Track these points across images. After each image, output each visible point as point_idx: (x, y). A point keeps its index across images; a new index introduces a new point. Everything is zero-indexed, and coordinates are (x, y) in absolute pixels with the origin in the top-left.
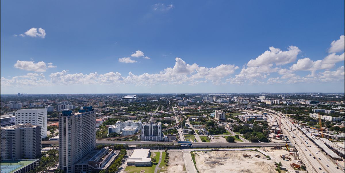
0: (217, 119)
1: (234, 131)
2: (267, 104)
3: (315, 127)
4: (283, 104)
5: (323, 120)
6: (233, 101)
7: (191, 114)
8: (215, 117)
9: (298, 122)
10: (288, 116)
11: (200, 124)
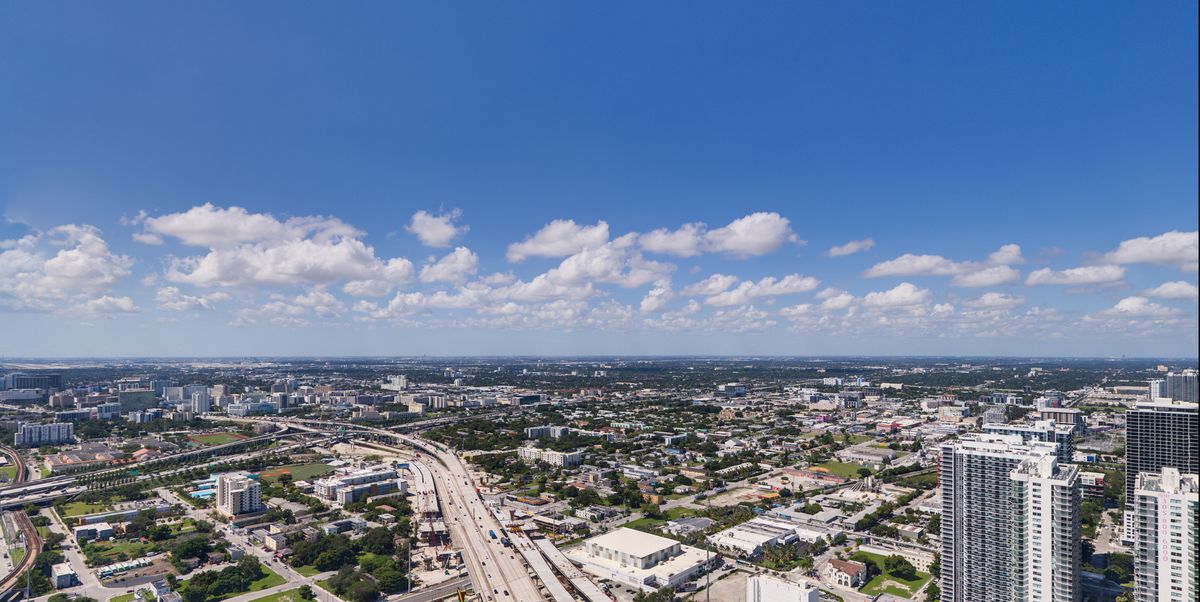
0: (226, 510)
1: (295, 565)
2: (410, 411)
3: (529, 495)
4: (454, 410)
5: (546, 467)
6: (296, 405)
7: (88, 499)
8: (218, 502)
9: (490, 480)
10: (467, 458)
11: (142, 554)
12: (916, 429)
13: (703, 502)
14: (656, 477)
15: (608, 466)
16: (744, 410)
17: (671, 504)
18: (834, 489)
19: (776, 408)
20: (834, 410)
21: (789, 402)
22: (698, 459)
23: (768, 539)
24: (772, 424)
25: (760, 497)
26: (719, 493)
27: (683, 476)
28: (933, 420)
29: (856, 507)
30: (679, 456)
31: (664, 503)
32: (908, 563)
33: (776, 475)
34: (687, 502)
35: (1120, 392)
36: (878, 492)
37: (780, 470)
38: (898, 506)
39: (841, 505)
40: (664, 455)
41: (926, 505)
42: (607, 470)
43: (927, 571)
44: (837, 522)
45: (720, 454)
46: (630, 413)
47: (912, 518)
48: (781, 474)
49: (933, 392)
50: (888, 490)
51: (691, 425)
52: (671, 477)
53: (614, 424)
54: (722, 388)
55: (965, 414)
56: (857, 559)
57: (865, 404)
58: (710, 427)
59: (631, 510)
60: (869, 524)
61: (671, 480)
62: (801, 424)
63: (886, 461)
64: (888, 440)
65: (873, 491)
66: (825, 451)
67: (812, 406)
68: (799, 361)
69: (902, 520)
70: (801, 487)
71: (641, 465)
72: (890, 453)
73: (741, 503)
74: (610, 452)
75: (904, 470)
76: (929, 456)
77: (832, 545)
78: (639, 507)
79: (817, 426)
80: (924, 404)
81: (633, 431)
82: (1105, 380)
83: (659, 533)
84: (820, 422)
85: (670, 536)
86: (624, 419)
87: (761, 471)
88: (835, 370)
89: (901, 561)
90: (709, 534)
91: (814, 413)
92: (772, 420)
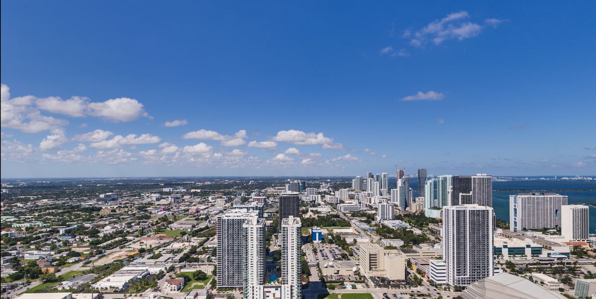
12: (207, 210)
13: (89, 265)
14: (52, 255)
15: (10, 255)
16: (117, 208)
17: (64, 271)
18: (169, 244)
19: (137, 205)
20: (168, 204)
21: (144, 202)
22: (85, 240)
23: (131, 277)
24: (134, 215)
25: (127, 256)
26: (100, 258)
27: (74, 252)
28: (214, 205)
29: (180, 251)
30: (71, 240)
31: (59, 271)
32: (203, 273)
33: (136, 242)
34: (78, 267)
35: (278, 189)
36: (190, 242)
37: (139, 239)
38: (199, 247)
39: (173, 252)
40: (59, 241)
41: (210, 244)
42: (8, 258)
43: (211, 274)
44: (170, 260)
45: (101, 235)
46: (30, 217)
47: (205, 251)
48: (140, 240)
49: (214, 192)
50: (194, 240)
51: (80, 220)
52: (64, 254)
53: (15, 225)
54: (102, 196)
55: (227, 202)
56: (180, 276)
57: (184, 200)
58: (95, 220)
59: (30, 280)
60: (187, 258)
61: (64, 255)
62: (151, 213)
63: (194, 226)
64: (194, 216)
65: (187, 242)
66: (164, 225)
67: (157, 203)
68: (150, 180)
69: (201, 253)
70: (151, 246)
71: (40, 250)
72: (195, 222)
73: (115, 261)
74: (11, 245)
75: (201, 230)
76: (212, 222)
77: (167, 272)
78: (37, 277)
79: (159, 213)
80: (210, 198)
81: (32, 228)
82: (273, 185)
83: (56, 291)
84: (161, 211)
85: (64, 290)
86: (25, 221)
87: (127, 241)
88: (170, 183)
89: (200, 272)
90: (94, 283)
91: (158, 207)
92: (134, 212)
